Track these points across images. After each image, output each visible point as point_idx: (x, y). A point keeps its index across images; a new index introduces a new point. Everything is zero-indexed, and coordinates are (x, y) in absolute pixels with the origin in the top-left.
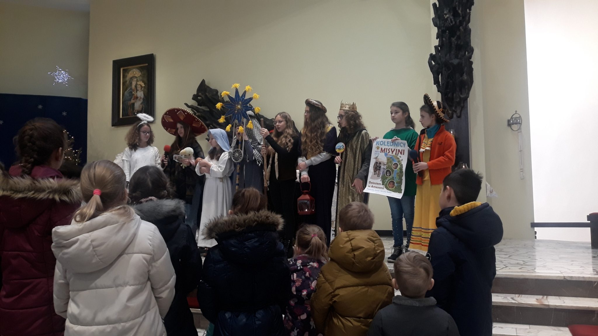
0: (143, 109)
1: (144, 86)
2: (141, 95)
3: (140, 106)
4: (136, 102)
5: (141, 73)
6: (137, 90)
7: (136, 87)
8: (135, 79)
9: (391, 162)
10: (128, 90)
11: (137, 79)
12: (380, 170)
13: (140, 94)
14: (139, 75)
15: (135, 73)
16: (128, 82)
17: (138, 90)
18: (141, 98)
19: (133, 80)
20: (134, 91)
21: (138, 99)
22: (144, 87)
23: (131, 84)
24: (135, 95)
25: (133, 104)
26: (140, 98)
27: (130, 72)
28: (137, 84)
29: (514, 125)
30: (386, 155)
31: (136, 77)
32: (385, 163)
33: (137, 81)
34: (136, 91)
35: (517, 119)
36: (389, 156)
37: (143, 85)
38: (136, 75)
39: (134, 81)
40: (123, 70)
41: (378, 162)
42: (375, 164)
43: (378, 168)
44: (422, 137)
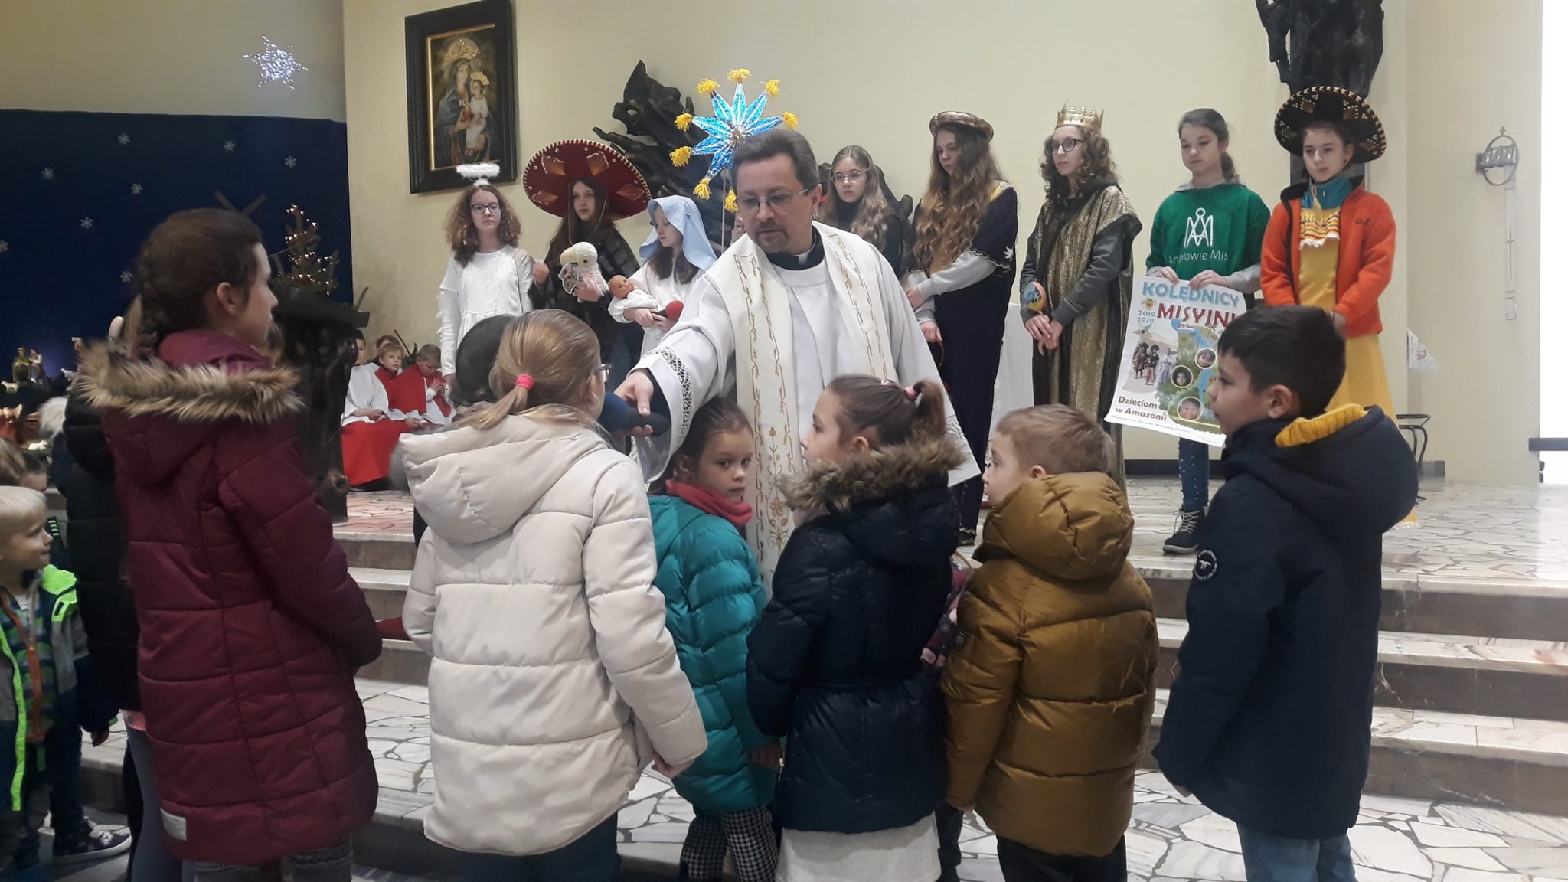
0: (489, 145)
1: (488, 83)
2: (482, 109)
3: (480, 139)
4: (468, 127)
5: (480, 50)
6: (470, 97)
7: (467, 86)
8: (465, 67)
10: (447, 96)
11: (469, 66)
12: (1154, 366)
13: (479, 106)
14: (474, 56)
15: (463, 48)
16: (446, 75)
17: (473, 95)
18: (481, 116)
19: (460, 69)
20: (462, 99)
21: (475, 119)
22: (489, 86)
23: (454, 78)
24: (467, 109)
25: (462, 134)
26: (477, 116)
27: (452, 48)
28: (469, 79)
29: (1496, 168)
30: (1176, 325)
31: (467, 60)
32: (1173, 347)
33: (470, 71)
34: (467, 98)
36: (1186, 330)
37: (486, 82)
38: (466, 56)
39: (462, 71)
40: (433, 42)
41: (1147, 343)
42: (1138, 348)
43: (1149, 360)
44: (1295, 204)
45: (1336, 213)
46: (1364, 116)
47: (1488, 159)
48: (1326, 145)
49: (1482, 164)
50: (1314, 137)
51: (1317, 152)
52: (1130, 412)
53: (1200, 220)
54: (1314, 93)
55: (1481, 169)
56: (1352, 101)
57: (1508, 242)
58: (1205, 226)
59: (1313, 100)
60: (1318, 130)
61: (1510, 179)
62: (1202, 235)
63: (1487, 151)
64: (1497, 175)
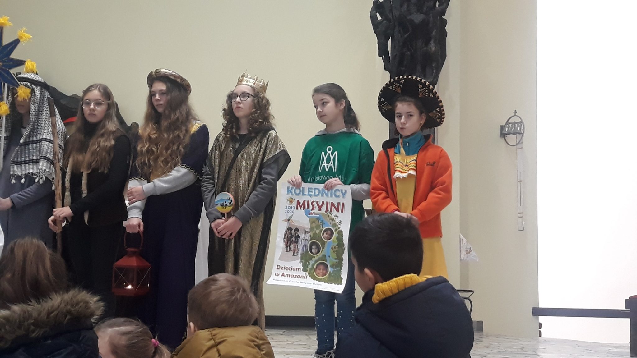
9: (318, 227)
12: (297, 242)
29: (512, 135)
30: (308, 213)
32: (307, 229)
35: (516, 125)
36: (313, 215)
41: (292, 227)
42: (286, 231)
43: (293, 239)
44: (391, 152)
45: (415, 158)
46: (431, 95)
47: (507, 129)
48: (409, 112)
49: (503, 132)
50: (402, 107)
51: (403, 117)
52: (284, 276)
53: (329, 153)
54: (402, 80)
55: (503, 135)
56: (424, 85)
57: (519, 182)
58: (332, 158)
59: (401, 84)
60: (403, 103)
61: (520, 142)
62: (330, 164)
63: (506, 124)
64: (512, 139)
